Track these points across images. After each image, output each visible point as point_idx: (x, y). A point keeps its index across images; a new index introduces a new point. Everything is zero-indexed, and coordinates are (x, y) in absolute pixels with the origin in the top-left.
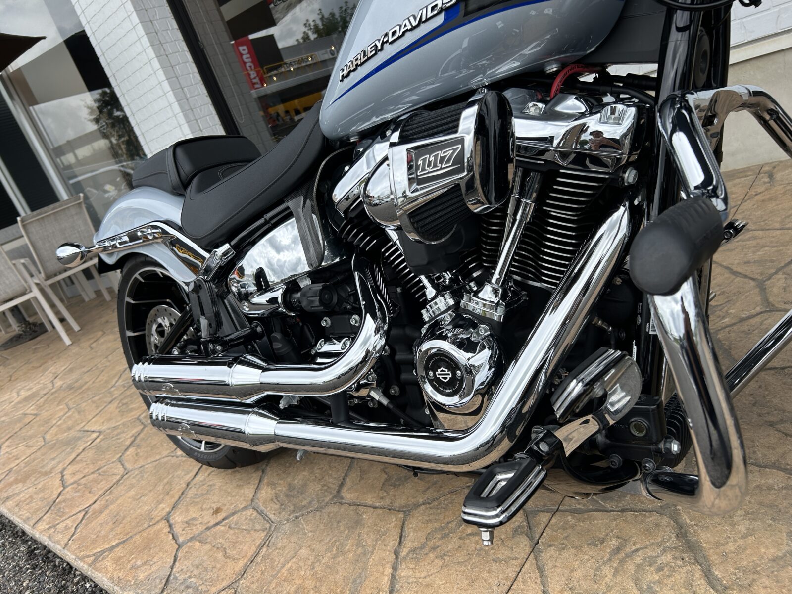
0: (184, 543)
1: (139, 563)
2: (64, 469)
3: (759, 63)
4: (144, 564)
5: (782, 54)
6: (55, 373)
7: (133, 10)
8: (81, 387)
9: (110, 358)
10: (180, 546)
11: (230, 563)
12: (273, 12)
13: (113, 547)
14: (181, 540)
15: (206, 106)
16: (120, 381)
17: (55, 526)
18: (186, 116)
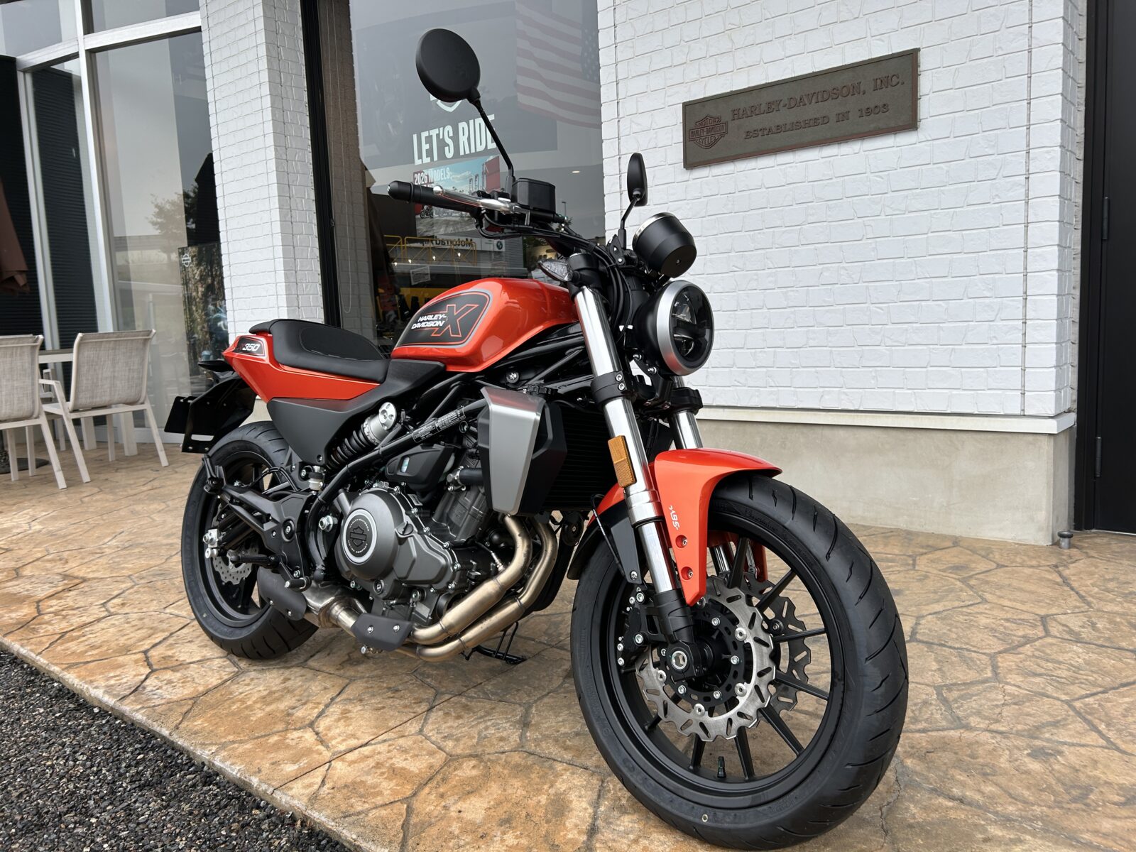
3: (805, 430)
4: (116, 676)
5: (821, 427)
6: (33, 516)
7: (274, 169)
8: (64, 536)
9: (105, 517)
10: (153, 671)
12: (418, 222)
13: (88, 662)
14: (155, 667)
15: (314, 284)
16: (114, 541)
17: (28, 639)
18: (288, 288)
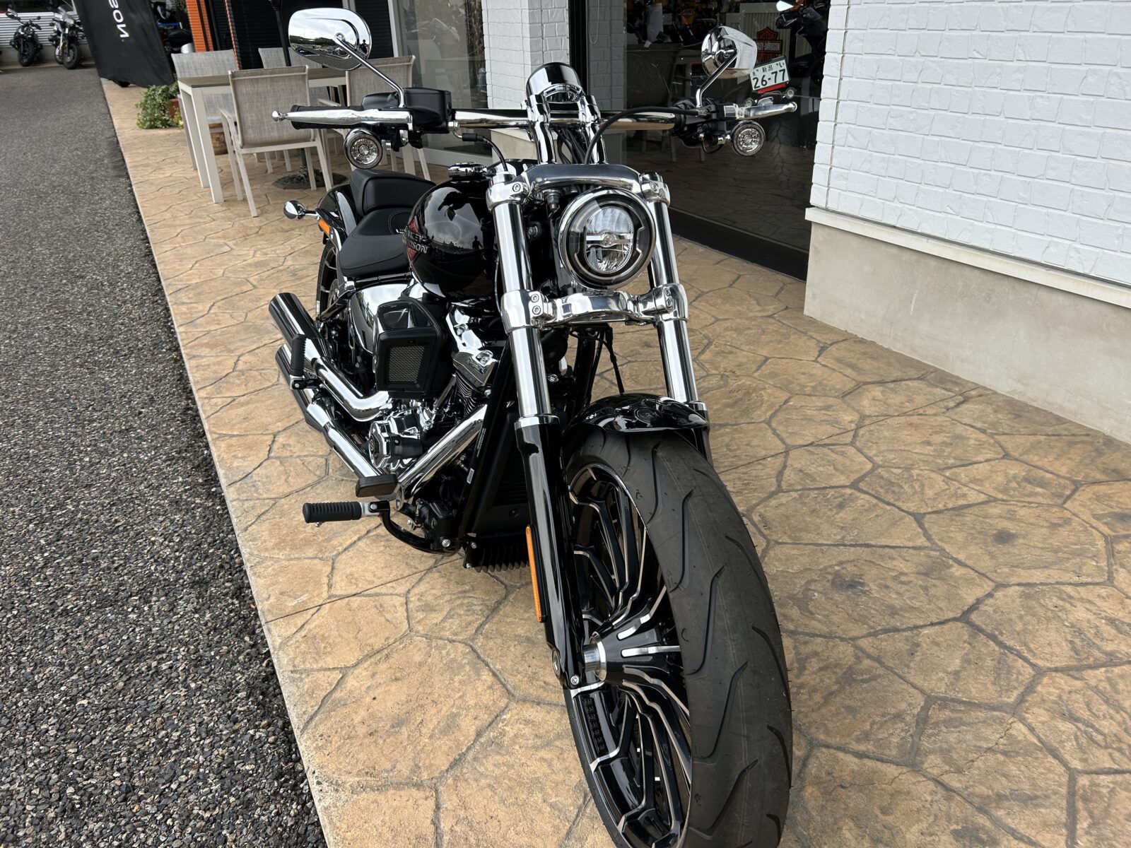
0: (272, 458)
1: (240, 455)
2: (243, 355)
4: (242, 458)
10: (268, 458)
11: (285, 486)
13: (233, 436)
14: (272, 455)
15: (561, 10)
17: (210, 398)
